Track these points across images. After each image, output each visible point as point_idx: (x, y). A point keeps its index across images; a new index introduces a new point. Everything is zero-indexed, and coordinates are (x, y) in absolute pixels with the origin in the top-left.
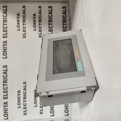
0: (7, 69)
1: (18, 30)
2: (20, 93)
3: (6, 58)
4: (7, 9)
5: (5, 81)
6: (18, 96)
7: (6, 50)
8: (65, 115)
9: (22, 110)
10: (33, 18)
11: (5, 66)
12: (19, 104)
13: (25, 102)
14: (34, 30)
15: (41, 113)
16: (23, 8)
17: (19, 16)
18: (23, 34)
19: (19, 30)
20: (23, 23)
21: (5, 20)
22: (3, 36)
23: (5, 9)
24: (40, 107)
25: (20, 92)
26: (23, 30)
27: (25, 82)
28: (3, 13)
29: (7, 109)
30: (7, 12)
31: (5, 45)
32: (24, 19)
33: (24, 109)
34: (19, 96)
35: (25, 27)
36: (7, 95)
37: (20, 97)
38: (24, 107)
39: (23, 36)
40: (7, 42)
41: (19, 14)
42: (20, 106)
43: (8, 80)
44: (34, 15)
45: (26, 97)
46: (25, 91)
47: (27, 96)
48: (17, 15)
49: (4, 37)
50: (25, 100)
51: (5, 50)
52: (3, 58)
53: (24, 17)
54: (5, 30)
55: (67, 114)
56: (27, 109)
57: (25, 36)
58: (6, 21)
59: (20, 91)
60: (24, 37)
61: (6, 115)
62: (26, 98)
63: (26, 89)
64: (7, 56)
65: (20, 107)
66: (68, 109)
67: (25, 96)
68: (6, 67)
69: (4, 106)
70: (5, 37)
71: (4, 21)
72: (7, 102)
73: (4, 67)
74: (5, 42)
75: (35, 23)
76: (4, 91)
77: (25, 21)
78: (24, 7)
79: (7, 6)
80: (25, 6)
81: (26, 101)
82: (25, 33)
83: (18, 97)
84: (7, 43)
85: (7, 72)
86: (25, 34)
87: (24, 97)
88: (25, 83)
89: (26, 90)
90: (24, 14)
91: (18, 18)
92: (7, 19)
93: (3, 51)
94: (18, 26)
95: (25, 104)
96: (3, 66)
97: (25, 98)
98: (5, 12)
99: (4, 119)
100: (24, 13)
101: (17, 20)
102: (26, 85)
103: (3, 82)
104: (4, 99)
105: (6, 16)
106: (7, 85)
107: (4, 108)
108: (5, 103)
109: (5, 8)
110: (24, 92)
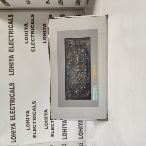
0: (14, 87)
1: (26, 43)
2: (29, 113)
3: (13, 74)
4: (13, 19)
5: (12, 101)
6: (27, 117)
7: (12, 66)
8: (79, 138)
9: (31, 132)
10: (43, 29)
11: (12, 84)
12: (28, 125)
13: (34, 124)
14: (44, 43)
15: (52, 136)
16: (32, 17)
17: (27, 26)
18: (32, 48)
19: (27, 43)
20: (32, 35)
21: (11, 31)
22: (9, 50)
23: (11, 18)
24: (51, 129)
25: (29, 112)
26: (32, 42)
27: (35, 102)
28: (9, 23)
29: (15, 131)
30: (13, 22)
31: (11, 60)
32: (33, 31)
33: (33, 131)
34: (28, 117)
35: (34, 39)
36: (15, 116)
37: (29, 118)
38: (33, 129)
39: (32, 49)
40: (13, 57)
41: (27, 24)
42: (29, 128)
43: (15, 99)
44: (43, 25)
45: (35, 118)
46: (34, 111)
47: (36, 117)
48: (25, 25)
49: (10, 50)
50: (34, 121)
51: (11, 66)
52: (10, 75)
53: (33, 28)
54: (11, 42)
55: (81, 137)
56: (37, 131)
57: (34, 50)
58: (12, 33)
59: (29, 111)
60: (33, 51)
61: (14, 138)
62: (35, 119)
63: (36, 109)
64: (13, 72)
65: (29, 129)
66: (82, 131)
67: (35, 117)
68: (13, 85)
69: (11, 128)
70: (11, 51)
71: (10, 33)
72: (15, 124)
73: (11, 84)
74: (12, 57)
75: (45, 34)
76: (11, 111)
77: (34, 33)
78: (32, 16)
79: (13, 16)
80: (33, 15)
81: (35, 122)
82: (34, 46)
83: (27, 118)
84: (13, 58)
85: (14, 90)
86: (34, 47)
87: (33, 118)
88: (34, 102)
89: (35, 110)
90: (32, 25)
91: (26, 28)
92: (13, 30)
93: (9, 67)
94: (26, 39)
95: (34, 126)
96: (10, 84)
97: (34, 119)
98: (11, 22)
99: (12, 142)
100: (33, 23)
101: (25, 31)
102: (35, 105)
103: (10, 102)
104: (11, 120)
105: (12, 27)
106: (14, 105)
107: (12, 130)
108: (13, 124)
109: (11, 17)
110: (33, 112)
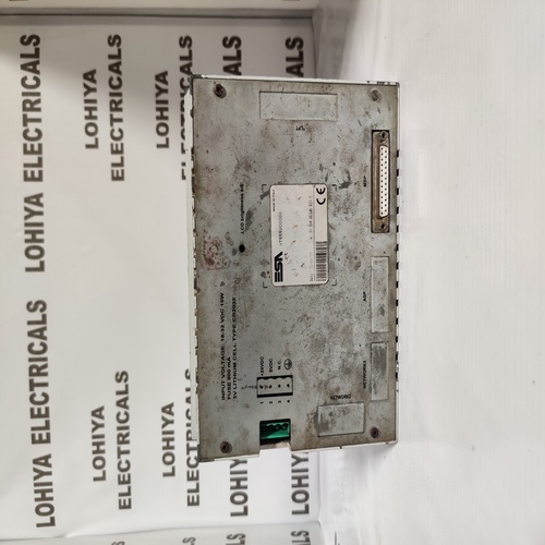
0: (44, 317)
1: (88, 146)
2: (101, 417)
3: (41, 268)
4: (37, 50)
5: (37, 370)
6: (93, 430)
7: (38, 236)
8: (294, 513)
9: (112, 488)
10: (157, 91)
11: (37, 306)
12: (99, 463)
13: (124, 457)
14: (159, 146)
15: (193, 503)
16: (111, 44)
17: (94, 81)
18: (114, 165)
19: (95, 146)
20: (111, 116)
21: (33, 99)
22: (25, 173)
23: (30, 49)
24: (189, 479)
25: (104, 413)
26: (112, 145)
27: (124, 373)
28: (24, 67)
29: (50, 484)
30: (38, 62)
31: (33, 213)
32: (117, 99)
33: (120, 483)
34: (98, 432)
35: (120, 131)
36: (47, 426)
37: (102, 436)
38: (119, 477)
39: (113, 171)
40: (42, 200)
41: (93, 72)
42: (104, 473)
43: (49, 362)
44: (157, 78)
45: (127, 435)
46: (122, 410)
47: (131, 430)
48: (85, 76)
49: (29, 175)
50: (124, 447)
51: (34, 236)
52: (28, 270)
53: (116, 88)
54: (33, 146)
55: (301, 507)
56: (132, 484)
57: (120, 175)
58: (36, 106)
59: (101, 409)
60: (118, 178)
61: (47, 510)
62: (127, 439)
63: (128, 403)
64: (42, 259)
65: (103, 478)
66: (307, 485)
67: (124, 432)
68: (42, 310)
69: (36, 474)
70: (33, 179)
71: (28, 106)
72: (49, 456)
73: (32, 307)
74: (36, 199)
75: (165, 114)
76: (32, 410)
77: (119, 106)
78: (114, 40)
79: (38, 39)
80: (117, 37)
81: (127, 452)
82: (122, 158)
83: (94, 437)
84: (41, 205)
85: (45, 329)
86: (121, 164)
87: (119, 435)
88: (122, 377)
89: (126, 407)
90: (115, 76)
91: (89, 90)
92: (38, 94)
93: (27, 241)
94: (91, 129)
95: (124, 466)
96: (29, 304)
97: (123, 439)
98: (31, 64)
99: (38, 525)
100: (115, 68)
101: (86, 101)
102: (127, 386)
103: (31, 374)
104: (34, 442)
105: (34, 83)
106: (45, 385)
107: (37, 481)
108: (41, 458)
109: (32, 44)
110: (119, 414)
